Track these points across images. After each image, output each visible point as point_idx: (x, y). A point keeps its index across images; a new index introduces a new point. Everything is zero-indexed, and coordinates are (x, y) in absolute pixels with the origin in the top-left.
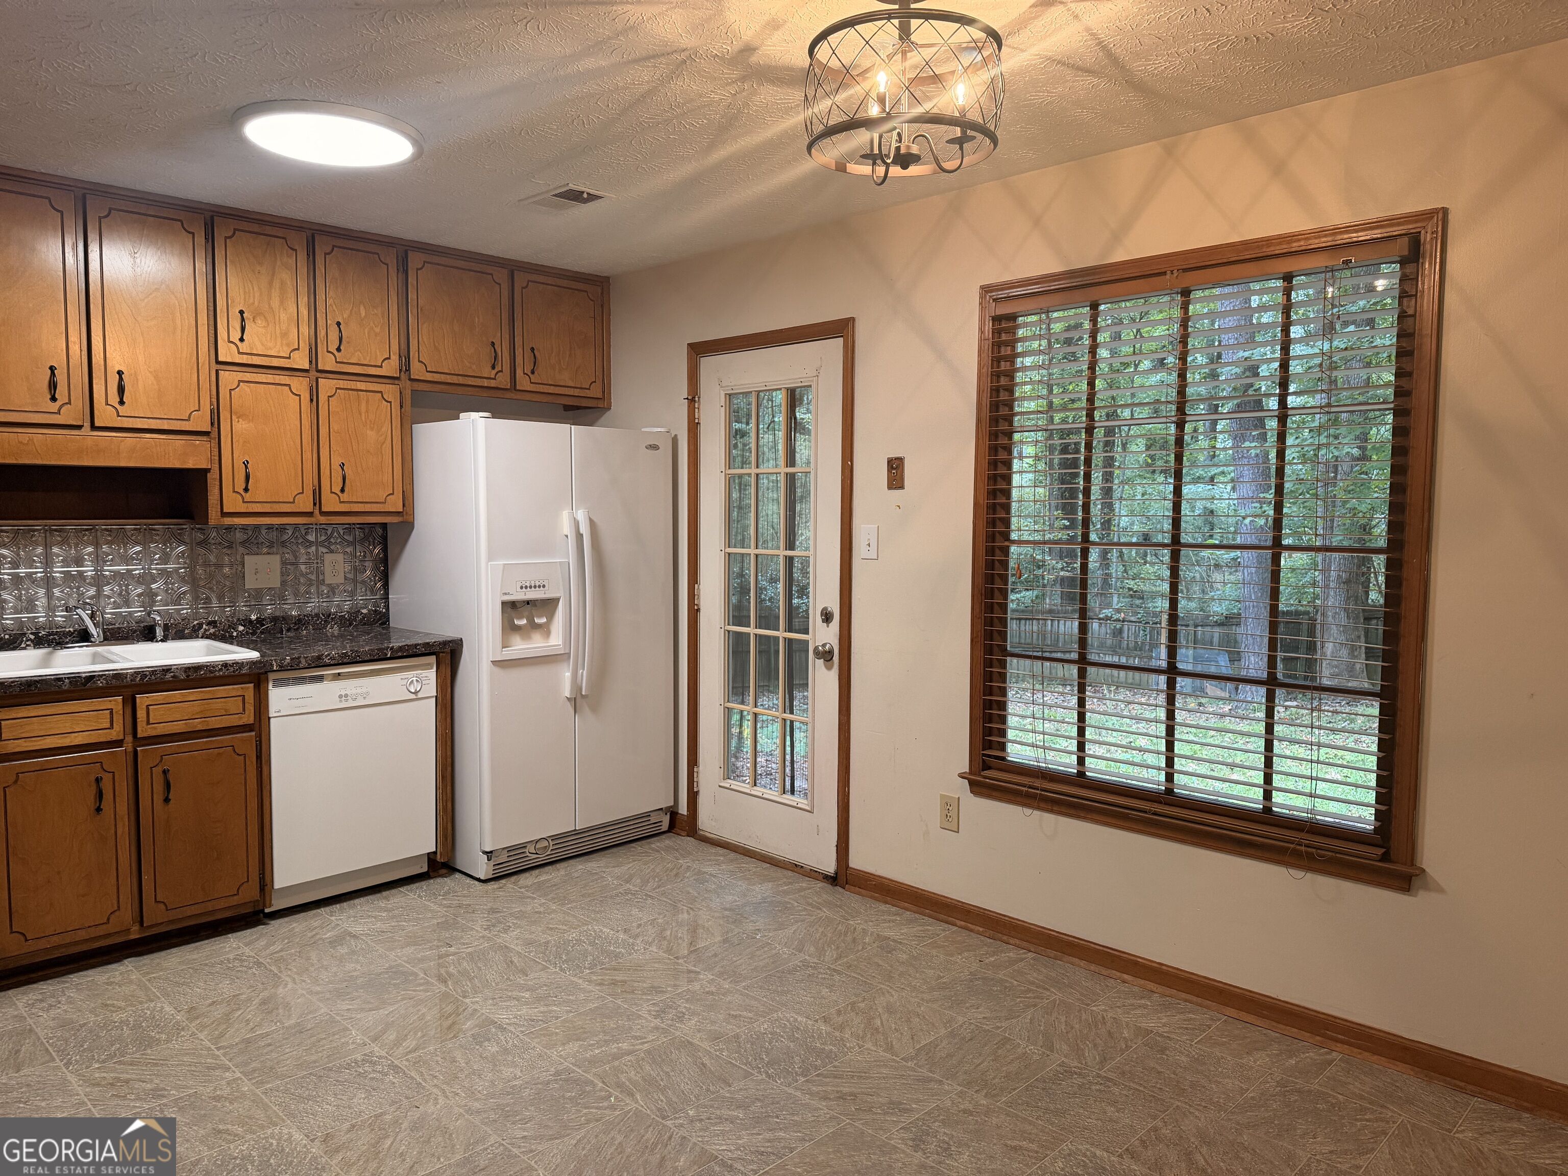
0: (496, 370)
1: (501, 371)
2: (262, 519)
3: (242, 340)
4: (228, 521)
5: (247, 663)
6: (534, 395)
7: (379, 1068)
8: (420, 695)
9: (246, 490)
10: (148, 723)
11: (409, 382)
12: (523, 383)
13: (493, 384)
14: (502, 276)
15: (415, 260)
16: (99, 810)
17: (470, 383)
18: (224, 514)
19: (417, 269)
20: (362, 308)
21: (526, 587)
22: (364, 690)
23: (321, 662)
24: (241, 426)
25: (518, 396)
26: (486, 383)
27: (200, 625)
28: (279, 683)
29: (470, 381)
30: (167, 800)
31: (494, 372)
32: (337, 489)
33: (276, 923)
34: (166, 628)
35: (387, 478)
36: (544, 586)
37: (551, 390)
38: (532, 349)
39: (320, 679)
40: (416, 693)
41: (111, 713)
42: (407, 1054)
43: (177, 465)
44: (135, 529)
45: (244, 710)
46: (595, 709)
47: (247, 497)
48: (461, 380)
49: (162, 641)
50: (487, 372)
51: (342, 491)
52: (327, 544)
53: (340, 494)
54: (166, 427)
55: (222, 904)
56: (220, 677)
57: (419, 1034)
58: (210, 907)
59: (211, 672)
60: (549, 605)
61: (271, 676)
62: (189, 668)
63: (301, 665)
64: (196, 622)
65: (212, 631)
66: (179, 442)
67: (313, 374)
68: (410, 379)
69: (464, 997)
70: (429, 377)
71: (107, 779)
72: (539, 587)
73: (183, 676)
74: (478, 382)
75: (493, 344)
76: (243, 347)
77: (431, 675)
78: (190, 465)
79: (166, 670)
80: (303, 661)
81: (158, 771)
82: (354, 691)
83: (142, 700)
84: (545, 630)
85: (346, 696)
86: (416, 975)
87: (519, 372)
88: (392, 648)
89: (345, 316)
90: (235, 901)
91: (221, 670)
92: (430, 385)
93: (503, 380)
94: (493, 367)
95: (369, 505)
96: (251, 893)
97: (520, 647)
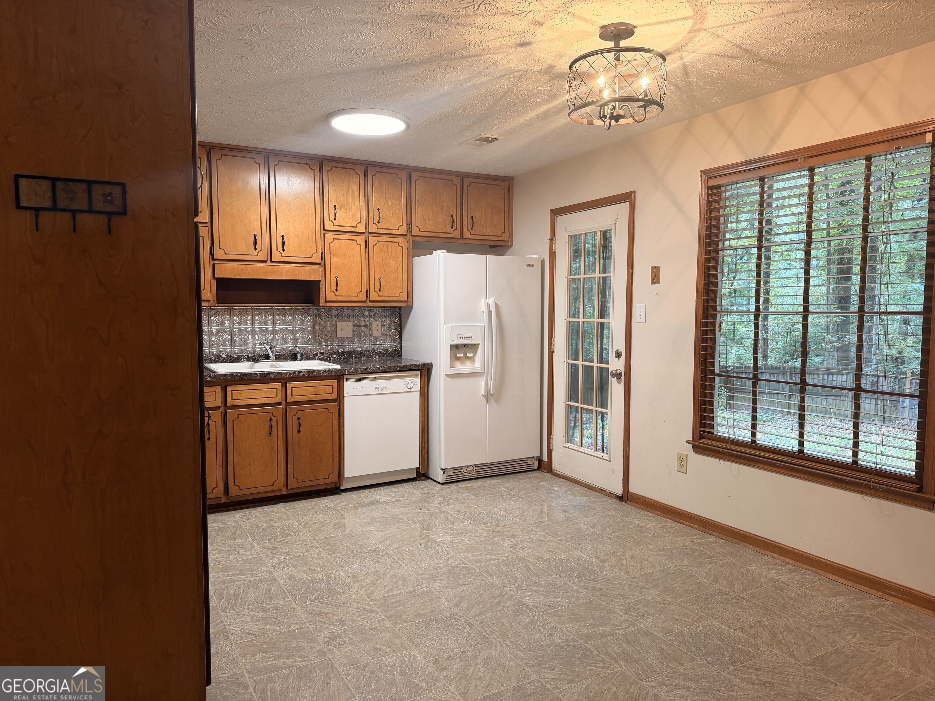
0: (453, 229)
1: (456, 229)
2: (344, 304)
3: (335, 219)
4: (328, 305)
5: (335, 370)
6: (471, 240)
7: (381, 554)
8: (412, 390)
9: (336, 290)
10: (292, 396)
11: (411, 237)
12: (467, 235)
13: (451, 236)
14: (457, 180)
15: (415, 176)
16: (270, 433)
17: (440, 236)
18: (327, 302)
19: (416, 180)
20: (389, 201)
21: (463, 338)
22: (387, 386)
23: (367, 371)
24: (334, 260)
25: (464, 241)
26: (448, 236)
27: (317, 354)
28: (349, 380)
29: (441, 235)
30: (299, 431)
31: (452, 230)
32: (377, 290)
33: (344, 494)
34: (302, 355)
35: (400, 284)
36: (471, 337)
37: (481, 237)
38: (472, 217)
39: (367, 379)
40: (410, 388)
41: (277, 390)
42: (394, 549)
43: (307, 278)
44: (290, 309)
45: (333, 392)
46: (497, 401)
47: (337, 293)
48: (436, 235)
49: (300, 360)
50: (449, 230)
51: (380, 290)
52: (374, 317)
53: (378, 292)
54: (302, 261)
55: (321, 482)
56: (322, 376)
57: (401, 543)
58: (316, 482)
59: (319, 373)
60: (474, 347)
61: (345, 377)
62: (310, 371)
63: (358, 372)
64: (315, 353)
65: (322, 357)
66: (307, 267)
67: (367, 234)
68: (412, 235)
69: (424, 530)
70: (421, 234)
71: (274, 420)
72: (469, 337)
73: (307, 375)
74: (444, 235)
75: (452, 216)
76: (336, 222)
77: (418, 380)
78: (312, 278)
79: (300, 372)
80: (359, 370)
81: (295, 418)
82: (382, 386)
83: (290, 385)
84: (472, 359)
85: (378, 388)
86: (404, 519)
87: (465, 229)
88: (399, 366)
89: (382, 205)
90: (327, 481)
91: (323, 373)
92: (421, 238)
93: (457, 234)
94: (452, 228)
95: (392, 297)
96: (334, 478)
97: (460, 368)
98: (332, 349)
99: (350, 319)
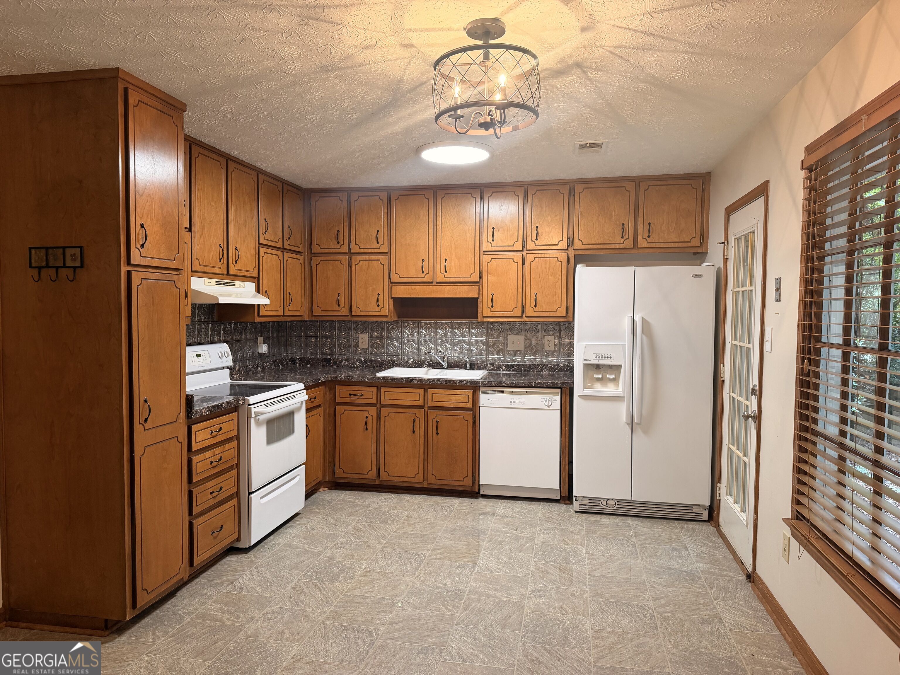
0: (625, 238)
1: (628, 239)
2: (500, 319)
3: (493, 240)
4: (486, 320)
5: (469, 381)
6: (649, 249)
8: (551, 408)
9: (492, 306)
10: (432, 401)
11: (573, 251)
12: (642, 243)
13: (622, 246)
14: (630, 186)
15: (579, 188)
16: (414, 432)
17: (607, 247)
18: (484, 317)
19: (580, 193)
20: (549, 218)
21: (599, 357)
22: (523, 401)
23: (501, 385)
24: (490, 278)
25: (640, 251)
26: (617, 246)
27: (487, 365)
28: (485, 392)
29: (608, 246)
30: (437, 434)
31: (623, 240)
32: (533, 305)
33: (481, 499)
34: (471, 365)
35: (558, 299)
36: (611, 358)
37: (662, 245)
38: (650, 224)
39: (502, 392)
40: (548, 406)
41: (420, 395)
43: (465, 296)
44: (466, 323)
45: (468, 401)
46: (646, 431)
47: (493, 309)
48: (602, 246)
49: (469, 370)
50: (619, 240)
51: (535, 306)
52: (546, 331)
53: (534, 307)
54: (461, 281)
55: (457, 483)
56: (458, 385)
58: (452, 483)
59: (455, 383)
60: (616, 368)
61: (481, 388)
63: (492, 385)
64: (485, 363)
65: (492, 368)
66: (466, 287)
67: (525, 252)
68: (574, 249)
70: (583, 247)
71: (417, 420)
72: (608, 357)
73: (444, 384)
74: (613, 246)
75: (623, 224)
76: (494, 243)
77: (558, 398)
78: (470, 296)
79: (438, 380)
80: (493, 383)
81: (434, 421)
82: (518, 401)
83: (431, 391)
84: (615, 380)
85: (514, 402)
87: (640, 238)
88: (535, 383)
89: (541, 222)
90: (462, 483)
91: (459, 383)
92: (585, 251)
93: (629, 243)
94: (622, 237)
95: (548, 313)
96: (468, 482)
97: (599, 389)
98: (503, 361)
99: (522, 333)
